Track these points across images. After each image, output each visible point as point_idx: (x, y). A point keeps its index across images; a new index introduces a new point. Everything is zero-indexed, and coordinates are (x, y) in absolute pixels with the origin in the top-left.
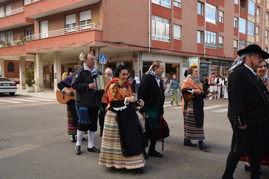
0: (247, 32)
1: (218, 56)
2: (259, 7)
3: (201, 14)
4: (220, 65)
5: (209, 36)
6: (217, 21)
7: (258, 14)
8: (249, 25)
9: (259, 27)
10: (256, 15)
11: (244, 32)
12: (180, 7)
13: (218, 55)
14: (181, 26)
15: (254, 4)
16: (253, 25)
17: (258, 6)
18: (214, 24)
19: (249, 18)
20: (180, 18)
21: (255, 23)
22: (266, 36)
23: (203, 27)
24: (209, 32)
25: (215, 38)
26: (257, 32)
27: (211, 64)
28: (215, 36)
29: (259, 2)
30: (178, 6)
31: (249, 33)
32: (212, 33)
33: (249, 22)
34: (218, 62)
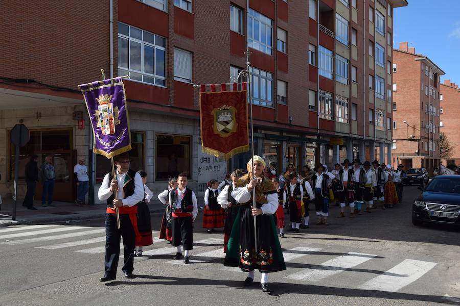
0: (334, 75)
1: (275, 122)
2: (356, 31)
3: (240, 31)
4: (282, 142)
5: (256, 79)
6: (274, 49)
7: (354, 42)
8: (338, 63)
9: (356, 68)
10: (350, 43)
11: (329, 76)
12: (190, 11)
13: (277, 119)
14: (192, 53)
15: (347, 22)
16: (346, 63)
17: (353, 28)
18: (268, 55)
19: (338, 49)
20: (190, 36)
21: (349, 59)
22: (371, 86)
23: (244, 59)
24: (257, 71)
25: (269, 82)
26: (353, 78)
27: (263, 139)
28: (269, 80)
29: (355, 19)
30: (186, 9)
31: (338, 79)
32: (264, 74)
33: (337, 57)
34: (278, 134)
